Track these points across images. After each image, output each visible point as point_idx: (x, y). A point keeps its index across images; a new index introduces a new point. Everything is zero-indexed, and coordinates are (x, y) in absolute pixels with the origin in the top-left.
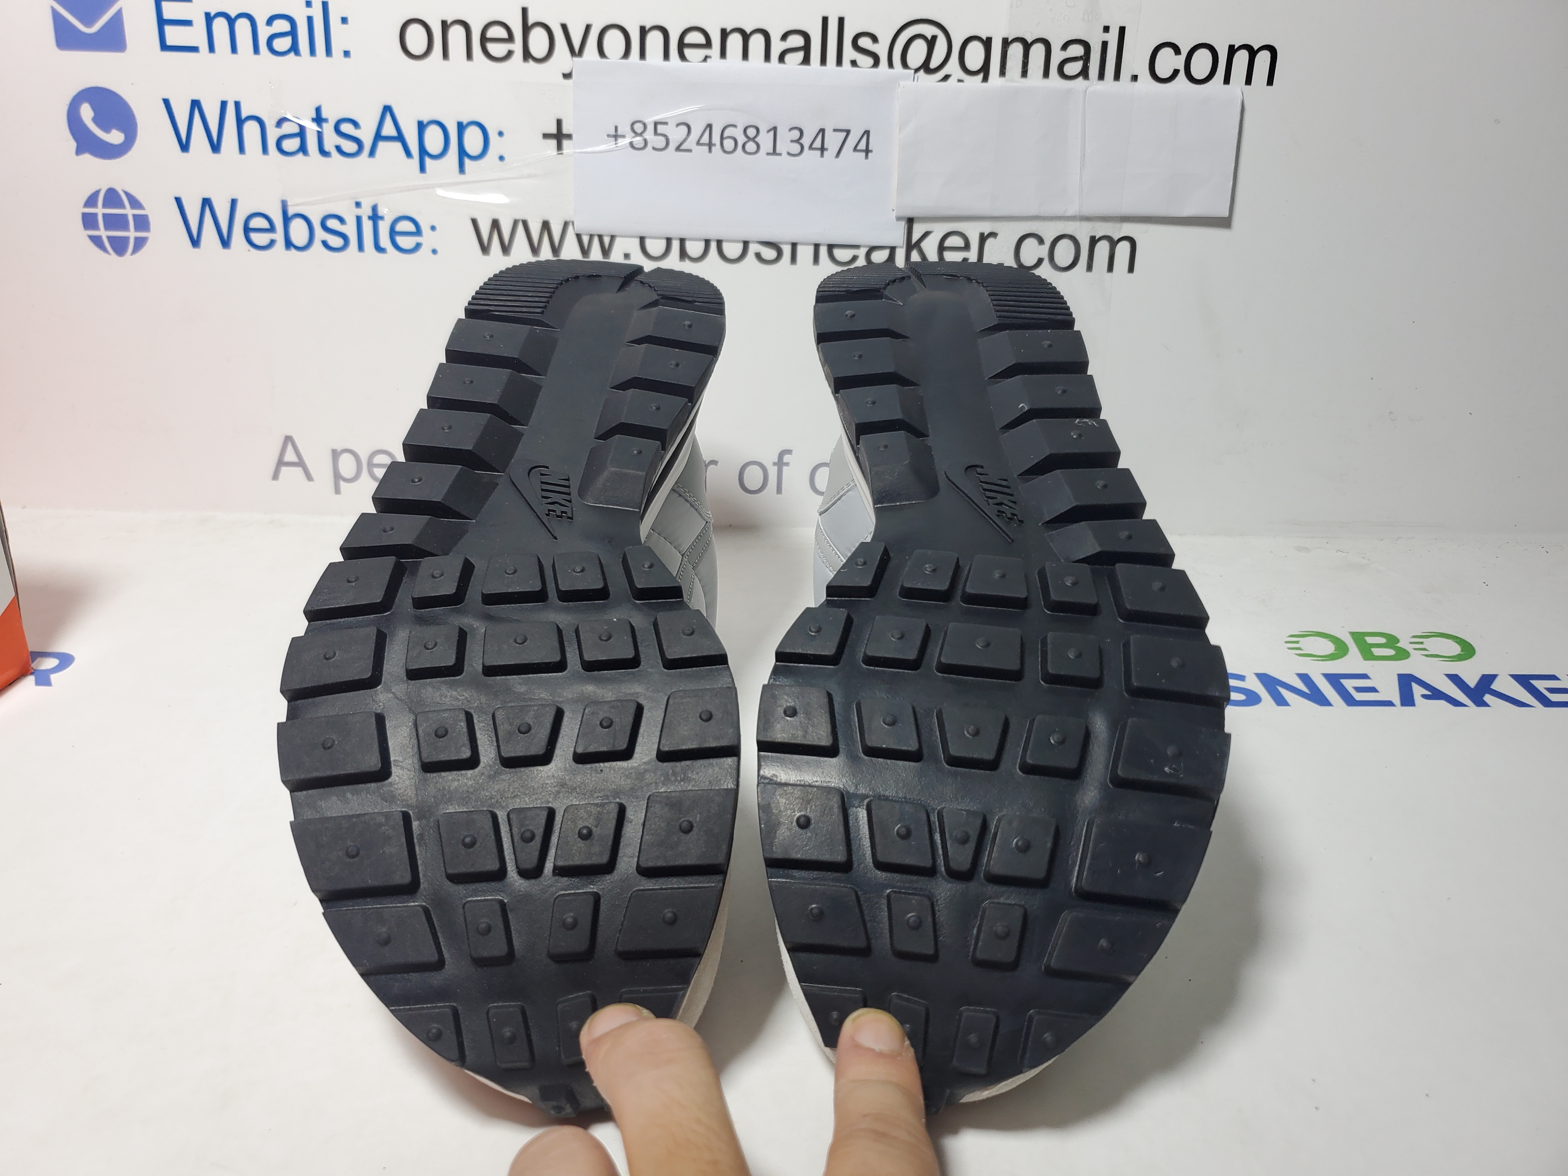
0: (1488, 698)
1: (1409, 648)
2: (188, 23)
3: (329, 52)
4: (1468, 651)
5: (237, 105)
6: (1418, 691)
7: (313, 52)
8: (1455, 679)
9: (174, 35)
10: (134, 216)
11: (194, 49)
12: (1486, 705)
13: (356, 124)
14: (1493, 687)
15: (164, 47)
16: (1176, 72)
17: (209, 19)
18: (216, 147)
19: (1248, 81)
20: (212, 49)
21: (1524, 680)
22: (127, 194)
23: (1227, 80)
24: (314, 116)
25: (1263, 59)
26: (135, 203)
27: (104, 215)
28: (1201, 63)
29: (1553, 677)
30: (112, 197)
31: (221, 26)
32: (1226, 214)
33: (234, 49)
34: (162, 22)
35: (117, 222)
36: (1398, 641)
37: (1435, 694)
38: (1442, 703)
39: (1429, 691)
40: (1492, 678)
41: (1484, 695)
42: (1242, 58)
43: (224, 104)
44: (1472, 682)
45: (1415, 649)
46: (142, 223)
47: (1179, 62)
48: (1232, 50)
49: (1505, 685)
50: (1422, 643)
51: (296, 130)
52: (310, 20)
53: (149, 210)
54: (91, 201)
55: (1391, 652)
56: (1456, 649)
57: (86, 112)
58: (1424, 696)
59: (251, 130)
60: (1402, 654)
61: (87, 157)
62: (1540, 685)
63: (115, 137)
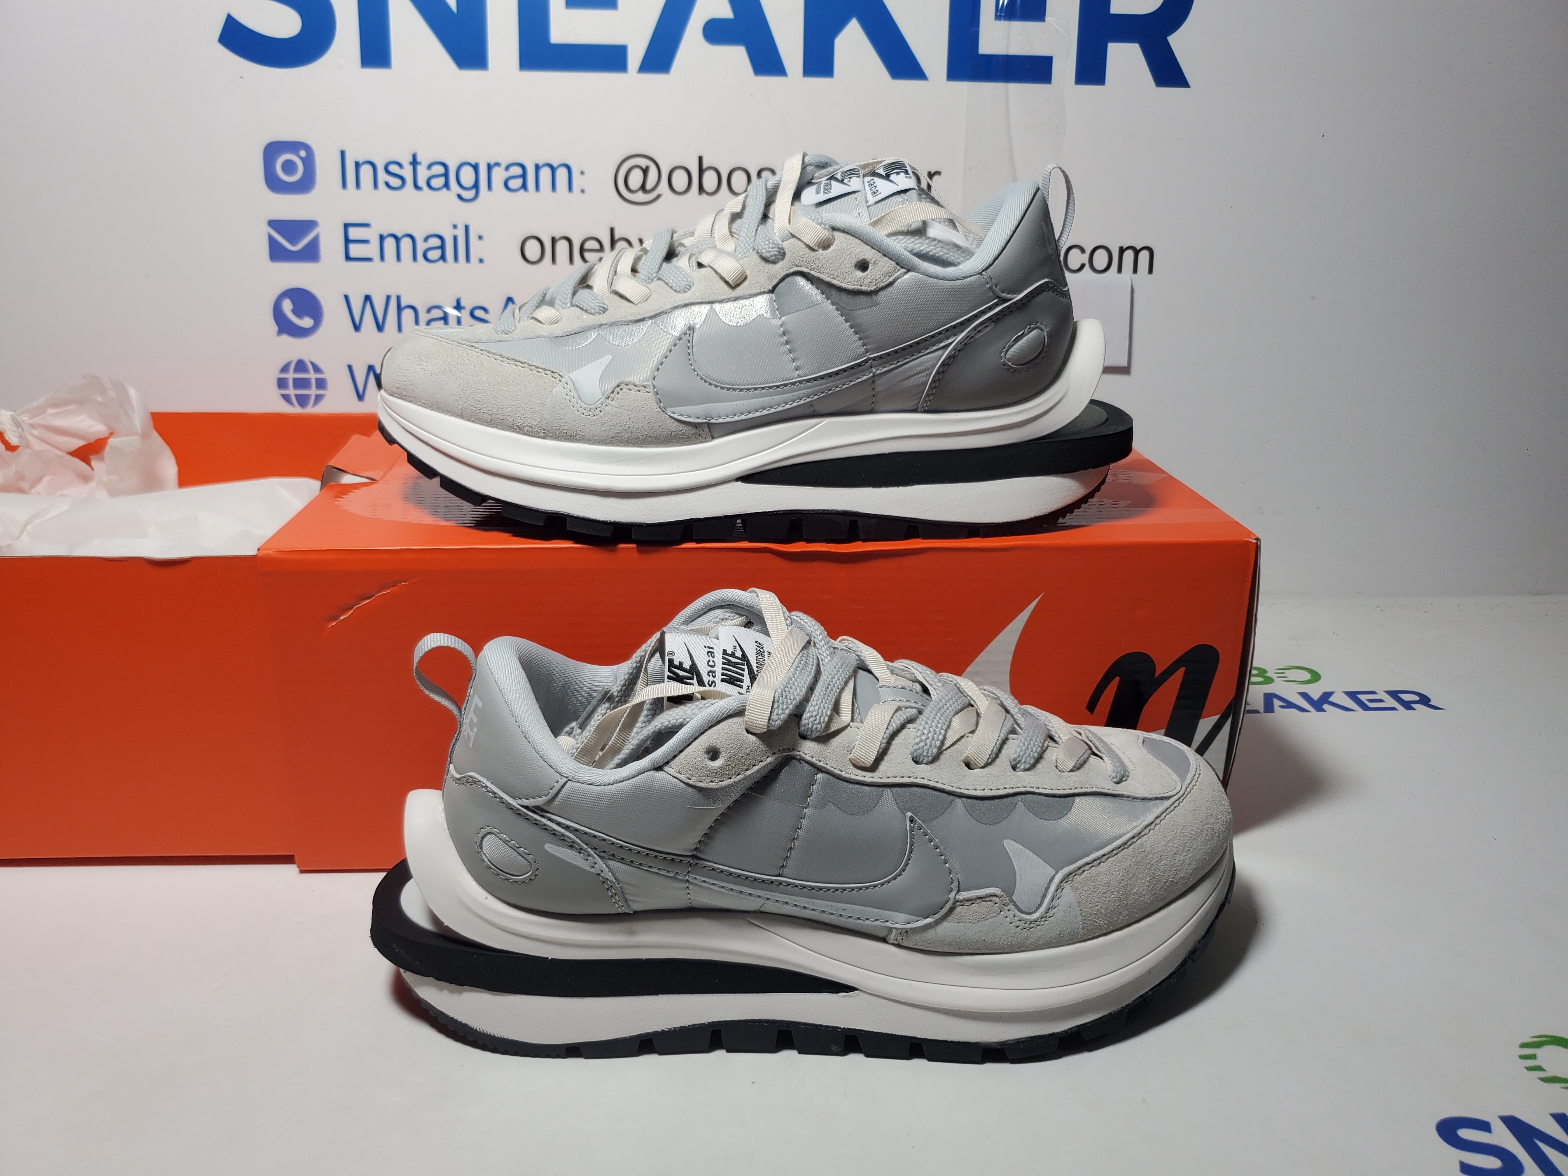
0: (1325, 706)
1: (1274, 676)
2: (366, 242)
3: (468, 259)
4: (1315, 677)
5: (398, 298)
6: (1277, 703)
7: (456, 259)
8: (1305, 696)
9: (355, 250)
10: (317, 379)
11: (369, 260)
12: (1324, 711)
13: (485, 310)
14: (1330, 699)
15: (348, 258)
16: (1083, 266)
17: (382, 238)
18: (380, 328)
19: (1135, 270)
20: (382, 258)
21: (1353, 695)
22: (312, 364)
23: (1120, 270)
24: (455, 304)
25: (1144, 256)
26: (317, 369)
27: (295, 380)
28: (1101, 259)
29: (1374, 693)
30: (301, 366)
31: (390, 243)
32: (1125, 364)
33: (398, 258)
34: (347, 241)
35: (301, 383)
36: (1266, 672)
37: (1289, 705)
38: (1293, 710)
39: (1285, 702)
40: (1330, 694)
41: (1323, 705)
42: (1129, 255)
43: (388, 298)
44: (1316, 696)
45: (1278, 677)
46: (321, 384)
47: (1085, 258)
48: (1122, 250)
49: (1339, 698)
50: (1283, 673)
51: (441, 315)
52: (455, 238)
53: (327, 375)
54: (285, 369)
55: (1261, 679)
56: (1307, 676)
57: (287, 306)
58: (1282, 707)
59: (407, 314)
60: (1269, 681)
61: (285, 338)
62: (1363, 698)
63: (306, 322)
